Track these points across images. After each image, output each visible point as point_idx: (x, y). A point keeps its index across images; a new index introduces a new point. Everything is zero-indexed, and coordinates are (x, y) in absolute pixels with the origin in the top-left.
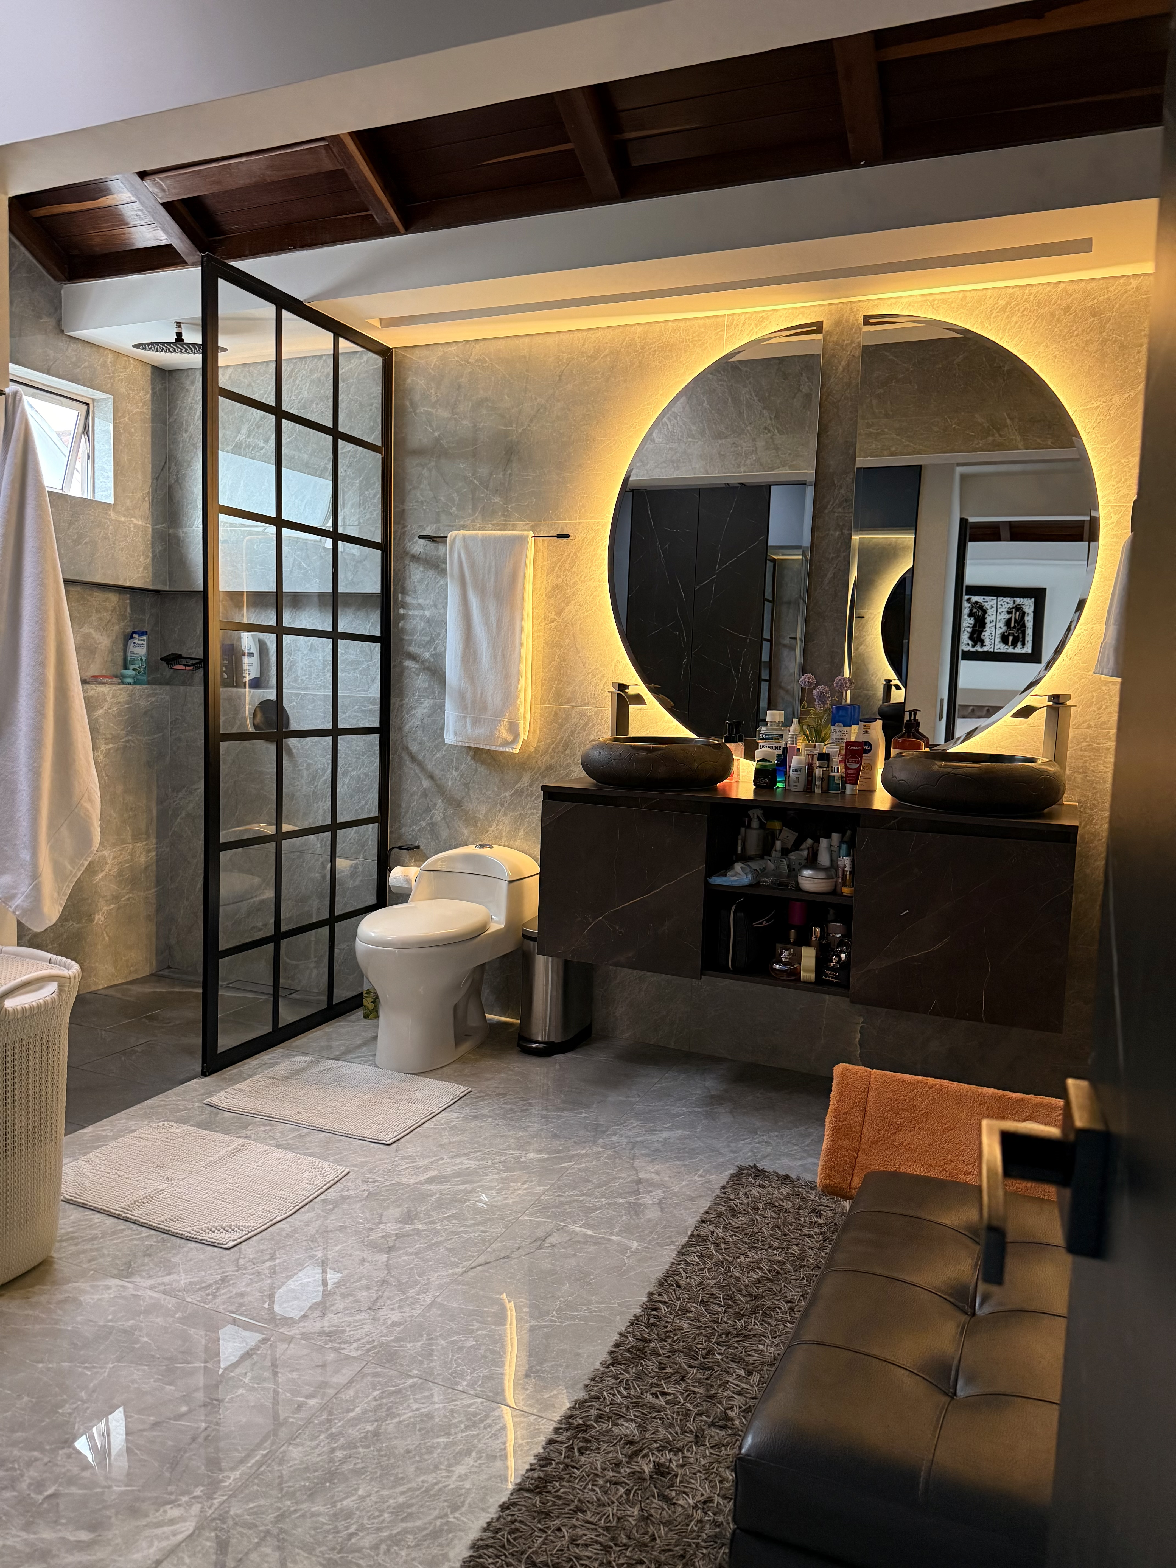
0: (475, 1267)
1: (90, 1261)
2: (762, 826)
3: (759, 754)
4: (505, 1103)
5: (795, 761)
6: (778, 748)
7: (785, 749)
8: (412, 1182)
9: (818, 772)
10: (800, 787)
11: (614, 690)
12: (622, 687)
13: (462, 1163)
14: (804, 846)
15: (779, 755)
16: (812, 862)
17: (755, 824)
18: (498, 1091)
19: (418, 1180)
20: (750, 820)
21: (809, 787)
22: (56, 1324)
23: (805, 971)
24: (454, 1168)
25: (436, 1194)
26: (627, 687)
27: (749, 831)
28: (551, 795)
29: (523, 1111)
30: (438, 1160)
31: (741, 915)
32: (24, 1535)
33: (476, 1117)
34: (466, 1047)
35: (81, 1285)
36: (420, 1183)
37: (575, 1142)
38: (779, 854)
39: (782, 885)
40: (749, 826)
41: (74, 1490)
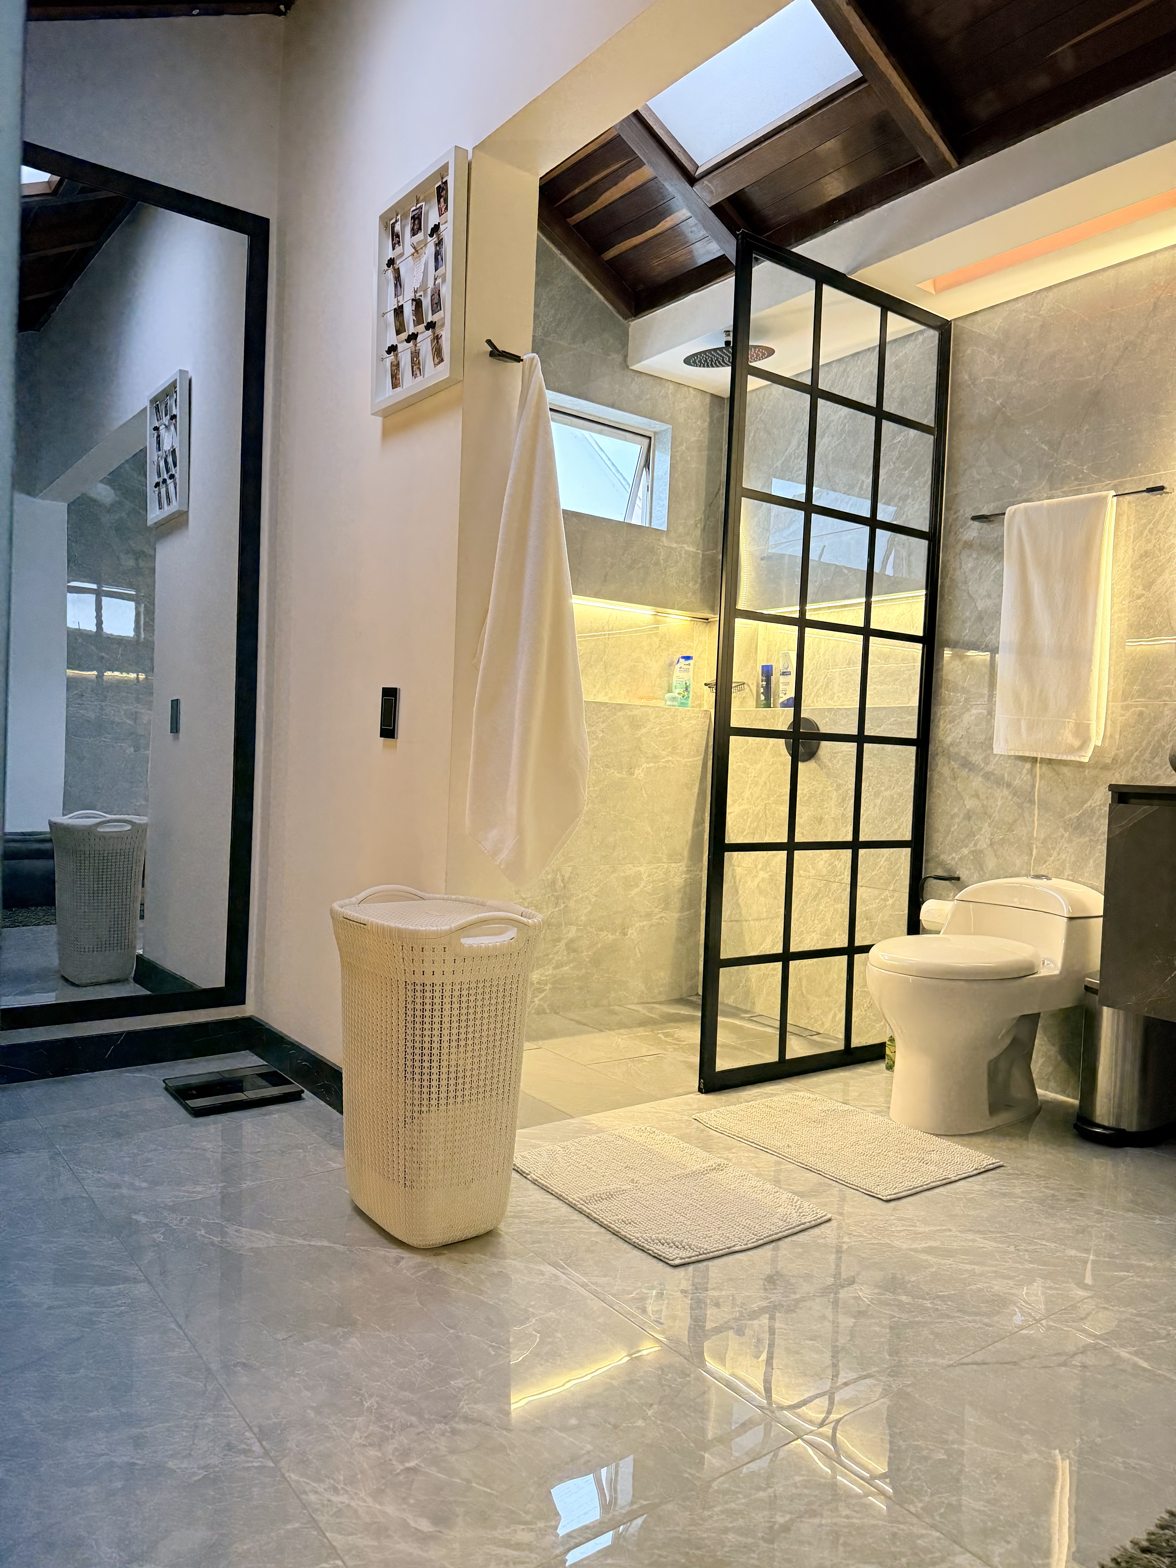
0: (967, 1364)
1: (533, 1242)
4: (1047, 1187)
8: (905, 1246)
13: (973, 1241)
18: (1039, 1172)
19: (914, 1246)
22: (480, 1295)
24: (962, 1243)
25: (932, 1266)
28: (1122, 795)
29: (1068, 1200)
30: (945, 1230)
32: (369, 1500)
33: (1004, 1195)
34: (1004, 1117)
35: (518, 1264)
36: (916, 1250)
37: (1139, 1250)
41: (433, 1471)
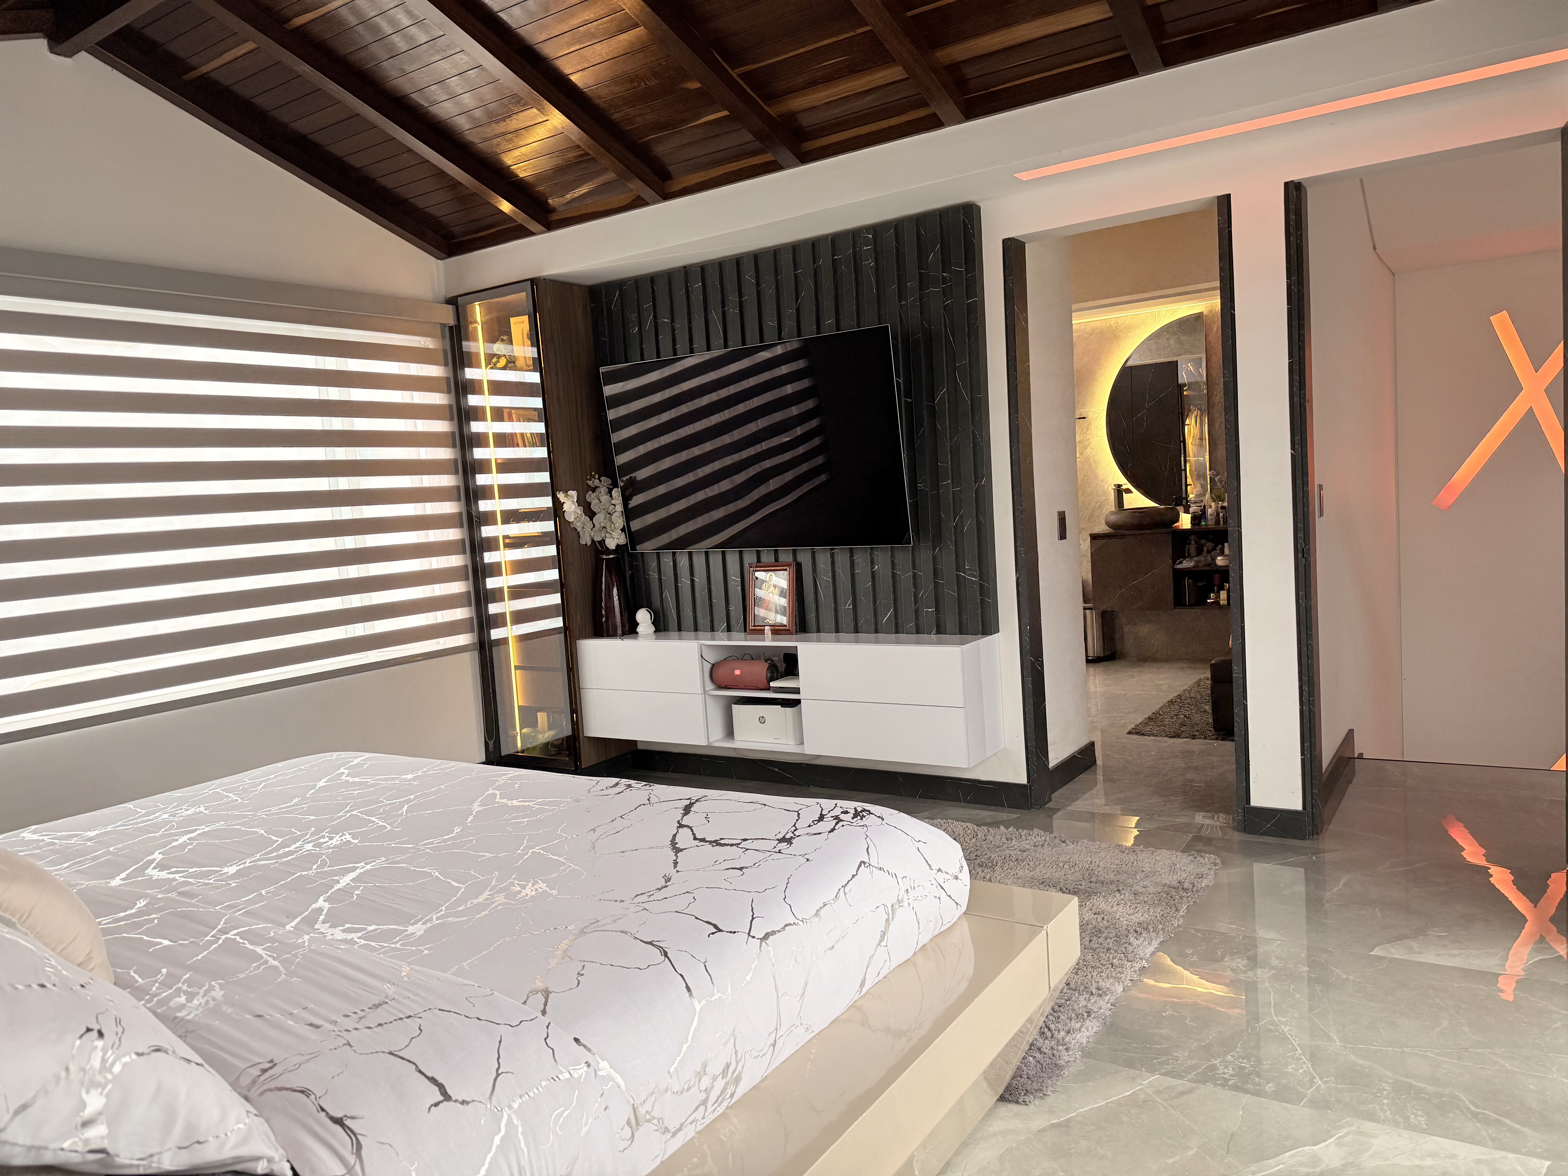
2: (1196, 543)
3: (1191, 510)
5: (1210, 511)
6: (1201, 506)
7: (1204, 506)
9: (1221, 515)
10: (1213, 522)
11: (1115, 488)
12: (1119, 486)
14: (1218, 548)
15: (1201, 510)
16: (1222, 553)
17: (1193, 542)
20: (1190, 541)
21: (1217, 522)
23: (1222, 600)
26: (1122, 486)
27: (1191, 546)
28: (1094, 537)
31: (1190, 581)
38: (1206, 554)
39: (1209, 565)
40: (1190, 544)
